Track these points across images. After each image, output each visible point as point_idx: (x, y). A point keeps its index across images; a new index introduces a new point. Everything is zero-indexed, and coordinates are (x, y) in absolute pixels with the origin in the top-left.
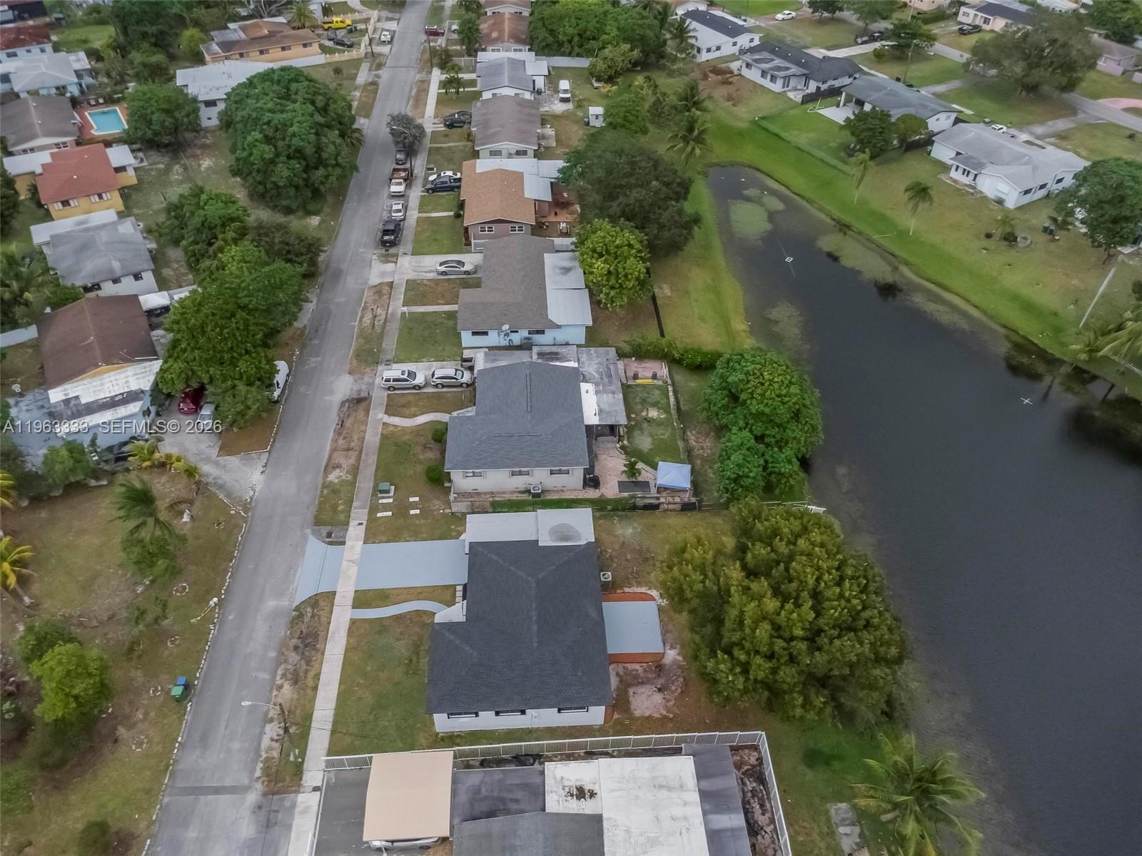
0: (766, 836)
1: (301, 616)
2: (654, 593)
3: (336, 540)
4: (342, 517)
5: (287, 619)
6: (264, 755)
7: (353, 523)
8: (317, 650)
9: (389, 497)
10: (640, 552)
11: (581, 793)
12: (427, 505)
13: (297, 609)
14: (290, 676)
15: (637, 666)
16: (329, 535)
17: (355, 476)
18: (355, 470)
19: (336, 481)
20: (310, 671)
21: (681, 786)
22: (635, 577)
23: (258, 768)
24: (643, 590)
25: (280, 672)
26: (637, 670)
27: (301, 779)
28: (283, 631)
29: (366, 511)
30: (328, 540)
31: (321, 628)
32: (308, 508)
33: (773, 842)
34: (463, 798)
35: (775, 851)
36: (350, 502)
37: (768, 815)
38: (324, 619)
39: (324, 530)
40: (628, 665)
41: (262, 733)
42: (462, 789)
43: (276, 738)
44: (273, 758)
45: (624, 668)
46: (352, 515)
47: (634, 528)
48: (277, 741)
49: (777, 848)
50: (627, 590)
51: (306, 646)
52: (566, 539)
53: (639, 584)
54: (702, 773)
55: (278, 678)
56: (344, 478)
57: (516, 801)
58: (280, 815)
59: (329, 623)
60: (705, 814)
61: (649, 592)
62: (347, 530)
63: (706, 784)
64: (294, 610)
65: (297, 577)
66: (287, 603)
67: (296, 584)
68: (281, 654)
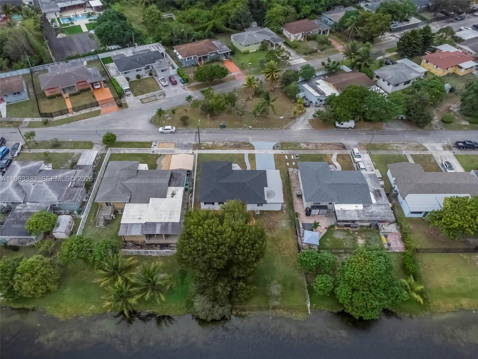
1: (246, 144)
3: (275, 148)
4: (285, 148)
5: (245, 141)
7: (282, 151)
8: (234, 148)
9: (294, 157)
10: (273, 228)
11: (173, 195)
13: (249, 143)
14: (226, 144)
16: (277, 146)
17: (303, 149)
18: (307, 149)
19: (301, 145)
20: (227, 148)
21: (170, 218)
23: (200, 142)
25: (227, 142)
27: (196, 150)
28: (241, 141)
29: (288, 153)
30: (275, 146)
32: (288, 141)
34: (179, 172)
36: (292, 149)
39: (279, 145)
41: (210, 142)
42: (181, 172)
43: (208, 144)
44: (203, 144)
46: (286, 150)
51: (236, 146)
52: (268, 195)
54: (173, 224)
56: (303, 147)
57: (175, 182)
58: (188, 147)
59: (243, 150)
60: (161, 223)
62: (279, 150)
63: (170, 224)
65: (260, 142)
66: (250, 141)
67: (258, 142)
68: (233, 142)
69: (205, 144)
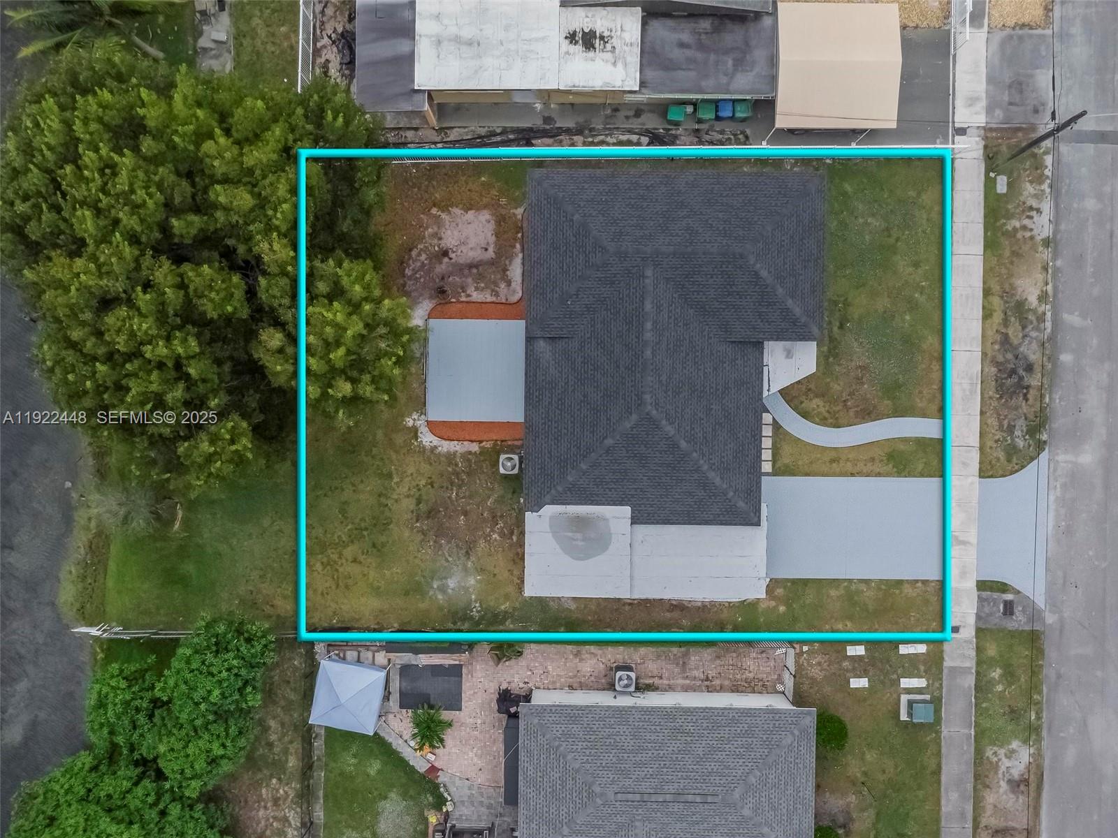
0: (330, 32)
1: (1033, 431)
2: (427, 439)
3: (996, 595)
4: (992, 650)
5: (1055, 426)
6: (1045, 187)
7: (968, 633)
8: (995, 362)
9: (909, 691)
10: (441, 532)
11: (588, 40)
12: (834, 668)
13: (1040, 446)
14: (1031, 317)
15: (476, 296)
16: (1009, 608)
17: (979, 752)
18: (982, 773)
19: (1015, 744)
20: (999, 324)
21: (439, 42)
22: (457, 474)
23: (1050, 167)
24: (446, 446)
25: (1048, 325)
26: (477, 289)
27: (986, 147)
28: (1058, 400)
29: (948, 663)
30: (1009, 597)
31: (995, 403)
32: (1059, 676)
33: (323, 23)
34: (760, 54)
35: (323, 12)
36: (982, 687)
37: (321, 60)
38: (993, 421)
39: (1019, 621)
40: (490, 299)
41: (1055, 222)
42: (761, 68)
43: (1034, 213)
44: (1031, 182)
45: (497, 295)
46: (973, 653)
47: (443, 589)
48: (1031, 208)
49: (319, 16)
50: (475, 448)
51: (1013, 372)
53: (450, 457)
54: (405, 65)
55: (1049, 315)
56: (1002, 752)
57: (682, 45)
58: (1006, 98)
59: (982, 413)
61: (436, 441)
62: (979, 617)
63: (402, 47)
64: (1045, 442)
65: (1052, 514)
66: (1061, 458)
67: (1052, 498)
68: (1053, 358)
69: (1039, 196)
